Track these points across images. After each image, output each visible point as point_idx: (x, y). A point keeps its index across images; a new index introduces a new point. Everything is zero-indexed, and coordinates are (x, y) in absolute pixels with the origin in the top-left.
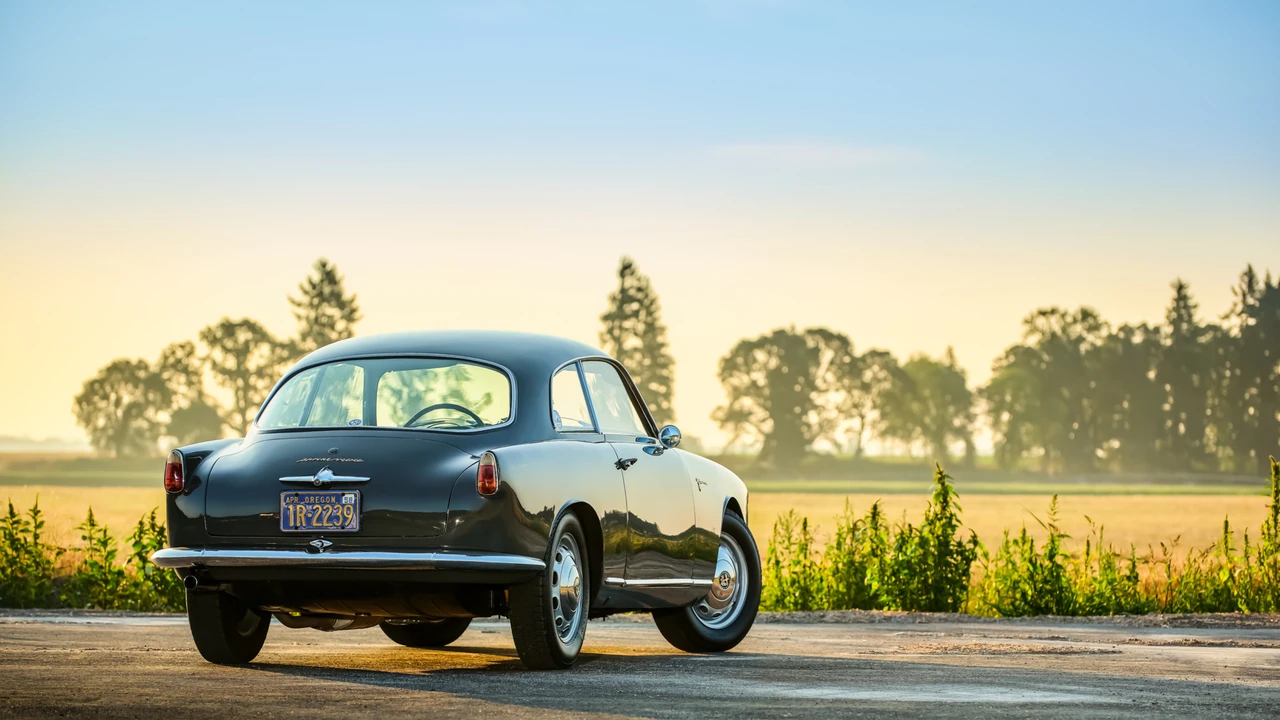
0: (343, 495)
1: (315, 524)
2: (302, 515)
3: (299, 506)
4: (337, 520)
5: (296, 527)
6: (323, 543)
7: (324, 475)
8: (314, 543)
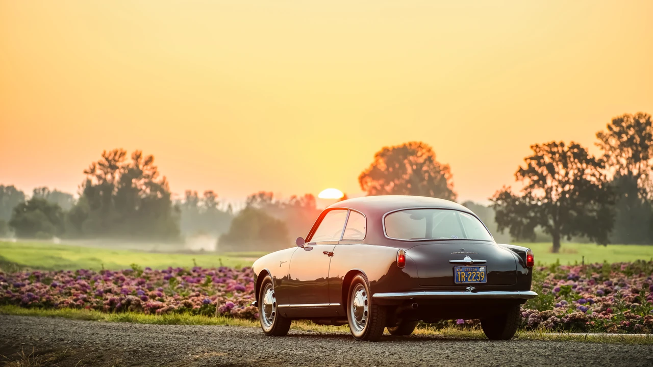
0: (480, 268)
1: (469, 280)
2: (464, 276)
3: (462, 273)
4: (478, 278)
5: (461, 282)
6: (473, 288)
7: (467, 259)
8: (468, 288)
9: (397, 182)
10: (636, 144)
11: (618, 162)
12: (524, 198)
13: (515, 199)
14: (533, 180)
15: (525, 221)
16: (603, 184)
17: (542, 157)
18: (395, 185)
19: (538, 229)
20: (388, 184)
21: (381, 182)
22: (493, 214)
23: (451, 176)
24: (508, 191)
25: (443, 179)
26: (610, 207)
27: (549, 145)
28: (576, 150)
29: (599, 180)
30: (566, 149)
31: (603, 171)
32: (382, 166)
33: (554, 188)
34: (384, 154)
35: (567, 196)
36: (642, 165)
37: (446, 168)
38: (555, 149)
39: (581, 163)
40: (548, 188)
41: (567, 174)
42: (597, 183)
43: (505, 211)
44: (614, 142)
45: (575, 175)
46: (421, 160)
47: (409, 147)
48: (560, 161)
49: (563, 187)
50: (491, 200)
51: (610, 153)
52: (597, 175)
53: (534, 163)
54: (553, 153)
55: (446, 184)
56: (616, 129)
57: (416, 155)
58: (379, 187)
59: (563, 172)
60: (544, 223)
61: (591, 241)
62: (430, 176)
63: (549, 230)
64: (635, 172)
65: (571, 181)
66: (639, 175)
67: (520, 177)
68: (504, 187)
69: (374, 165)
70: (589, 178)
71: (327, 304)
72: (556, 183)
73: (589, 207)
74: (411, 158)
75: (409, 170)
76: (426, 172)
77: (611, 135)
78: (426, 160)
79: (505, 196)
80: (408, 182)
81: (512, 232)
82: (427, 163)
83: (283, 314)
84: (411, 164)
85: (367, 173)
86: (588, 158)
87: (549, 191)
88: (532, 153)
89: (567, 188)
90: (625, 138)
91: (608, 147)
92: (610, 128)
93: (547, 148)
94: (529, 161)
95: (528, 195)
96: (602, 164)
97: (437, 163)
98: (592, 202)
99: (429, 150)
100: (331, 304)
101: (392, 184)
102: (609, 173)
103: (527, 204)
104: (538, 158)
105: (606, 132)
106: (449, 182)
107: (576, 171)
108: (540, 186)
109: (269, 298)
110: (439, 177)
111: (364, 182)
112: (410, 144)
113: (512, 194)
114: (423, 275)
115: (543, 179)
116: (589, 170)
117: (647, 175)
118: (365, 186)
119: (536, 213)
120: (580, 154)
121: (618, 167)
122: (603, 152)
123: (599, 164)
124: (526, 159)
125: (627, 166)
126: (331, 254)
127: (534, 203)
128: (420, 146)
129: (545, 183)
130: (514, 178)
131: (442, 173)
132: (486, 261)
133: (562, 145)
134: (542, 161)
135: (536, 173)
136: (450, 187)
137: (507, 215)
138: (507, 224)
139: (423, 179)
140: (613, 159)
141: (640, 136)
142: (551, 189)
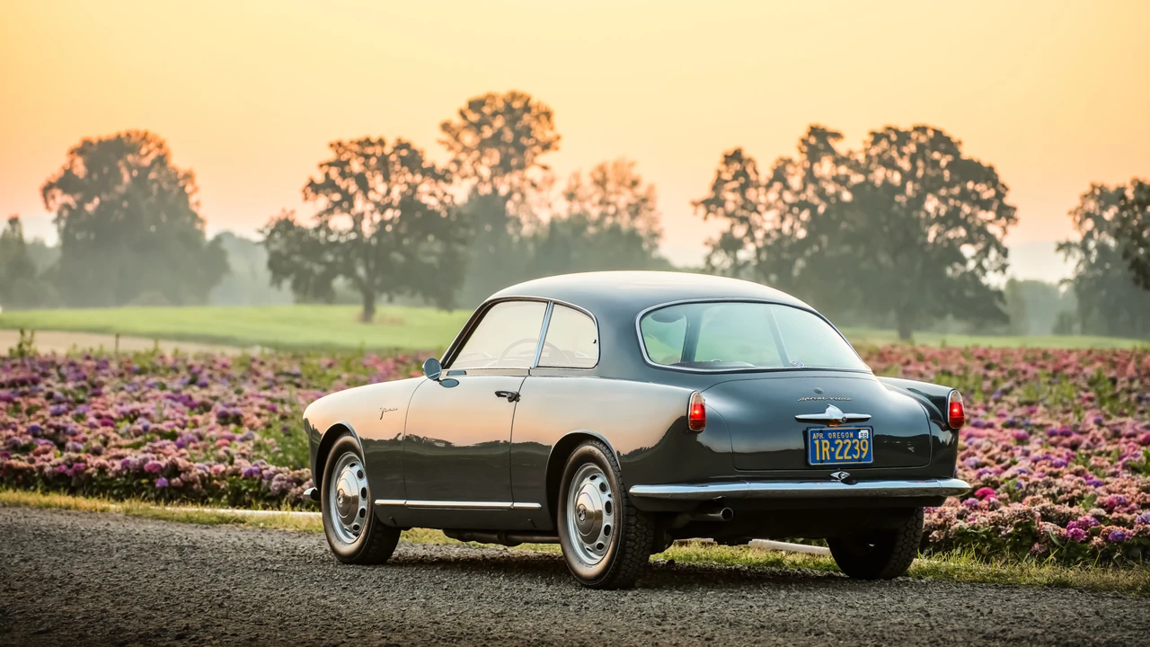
0: (859, 430)
1: (837, 458)
2: (827, 449)
3: (824, 442)
4: (856, 454)
5: (822, 461)
6: (845, 475)
7: (833, 412)
8: (835, 475)
9: (105, 197)
10: (506, 144)
11: (476, 173)
12: (317, 230)
13: (302, 232)
14: (332, 201)
15: (318, 269)
16: (448, 210)
17: (347, 163)
18: (102, 203)
19: (339, 283)
20: (90, 200)
21: (78, 196)
22: (263, 256)
23: (196, 190)
24: (290, 218)
25: (183, 195)
26: (461, 249)
27: (359, 143)
28: (404, 153)
29: (442, 202)
30: (388, 150)
31: (450, 189)
32: (80, 169)
33: (367, 216)
34: (85, 150)
35: (389, 228)
36: (514, 178)
37: (189, 176)
38: (369, 150)
39: (413, 173)
40: (357, 215)
41: (389, 192)
42: (438, 208)
43: (284, 252)
44: (469, 138)
45: (402, 194)
46: (146, 162)
47: (126, 141)
48: (378, 169)
49: (382, 212)
50: (261, 232)
51: (463, 157)
52: (439, 194)
53: (334, 172)
54: (367, 157)
55: (187, 202)
56: (473, 117)
57: (139, 153)
58: (74, 206)
59: (382, 188)
60: (349, 272)
61: (427, 303)
62: (160, 188)
63: (358, 284)
64: (503, 190)
65: (395, 203)
66: (509, 196)
67: (311, 195)
68: (284, 210)
69: (68, 168)
70: (426, 199)
71: (508, 504)
72: (370, 207)
73: (424, 247)
74: (130, 158)
75: (126, 178)
76: (154, 181)
77: (465, 127)
78: (153, 163)
79: (285, 226)
80: (125, 197)
81: (295, 287)
82: (157, 166)
83: (387, 520)
84: (130, 168)
85: (53, 181)
86: (425, 165)
87: (358, 219)
88: (331, 155)
89: (389, 214)
90: (488, 132)
91: (458, 147)
92: (462, 114)
93: (356, 148)
94: (326, 168)
95: (324, 226)
96: (447, 176)
97: (174, 168)
98: (431, 238)
99: (160, 146)
100: (517, 505)
101: (96, 201)
102: (460, 192)
103: (322, 242)
104: (341, 165)
105: (457, 121)
106: (193, 199)
107: (405, 188)
108: (343, 211)
109: (349, 482)
110: (176, 191)
111: (49, 196)
112: (128, 135)
113: (295, 224)
114: (742, 446)
115: (348, 198)
116: (425, 187)
117: (523, 196)
118: (51, 203)
119: (336, 255)
120: (412, 159)
121: (474, 180)
122: (451, 155)
123: (442, 177)
124: (321, 166)
125: (491, 179)
126: (514, 397)
127: (333, 238)
128: (145, 138)
129: (351, 205)
130: (301, 196)
131: (181, 183)
132: (870, 416)
133: (382, 142)
134: (347, 169)
135: (336, 189)
136: (194, 209)
137: (287, 258)
138: (286, 274)
139: (149, 194)
140: (467, 168)
141: (513, 130)
142: (361, 216)
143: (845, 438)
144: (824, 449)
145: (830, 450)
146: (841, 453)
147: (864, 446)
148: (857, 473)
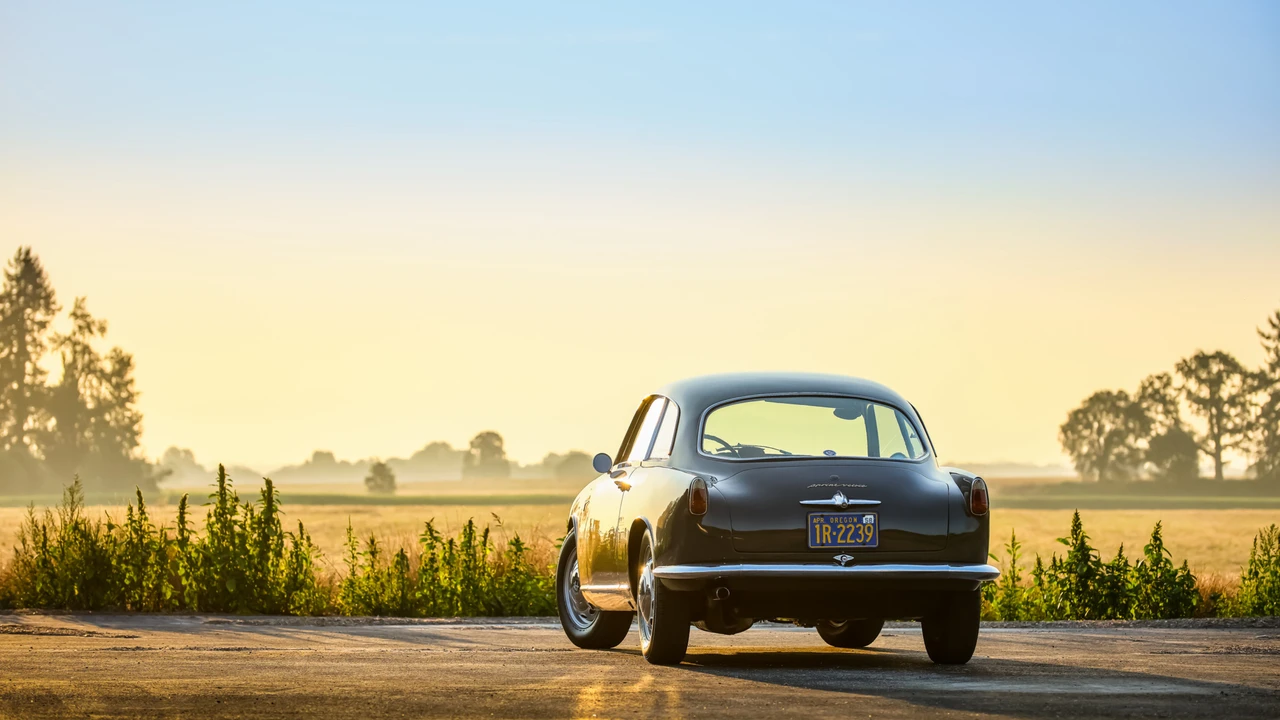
0: (863, 516)
1: (840, 541)
2: (828, 533)
3: (825, 526)
4: (860, 538)
5: (823, 544)
6: (849, 558)
8: (838, 558)
126: (626, 487)
132: (877, 502)
143: (848, 523)
144: (824, 533)
145: (831, 534)
146: (844, 537)
147: (869, 531)
148: (862, 555)
